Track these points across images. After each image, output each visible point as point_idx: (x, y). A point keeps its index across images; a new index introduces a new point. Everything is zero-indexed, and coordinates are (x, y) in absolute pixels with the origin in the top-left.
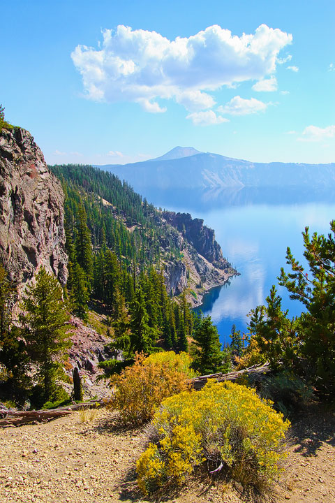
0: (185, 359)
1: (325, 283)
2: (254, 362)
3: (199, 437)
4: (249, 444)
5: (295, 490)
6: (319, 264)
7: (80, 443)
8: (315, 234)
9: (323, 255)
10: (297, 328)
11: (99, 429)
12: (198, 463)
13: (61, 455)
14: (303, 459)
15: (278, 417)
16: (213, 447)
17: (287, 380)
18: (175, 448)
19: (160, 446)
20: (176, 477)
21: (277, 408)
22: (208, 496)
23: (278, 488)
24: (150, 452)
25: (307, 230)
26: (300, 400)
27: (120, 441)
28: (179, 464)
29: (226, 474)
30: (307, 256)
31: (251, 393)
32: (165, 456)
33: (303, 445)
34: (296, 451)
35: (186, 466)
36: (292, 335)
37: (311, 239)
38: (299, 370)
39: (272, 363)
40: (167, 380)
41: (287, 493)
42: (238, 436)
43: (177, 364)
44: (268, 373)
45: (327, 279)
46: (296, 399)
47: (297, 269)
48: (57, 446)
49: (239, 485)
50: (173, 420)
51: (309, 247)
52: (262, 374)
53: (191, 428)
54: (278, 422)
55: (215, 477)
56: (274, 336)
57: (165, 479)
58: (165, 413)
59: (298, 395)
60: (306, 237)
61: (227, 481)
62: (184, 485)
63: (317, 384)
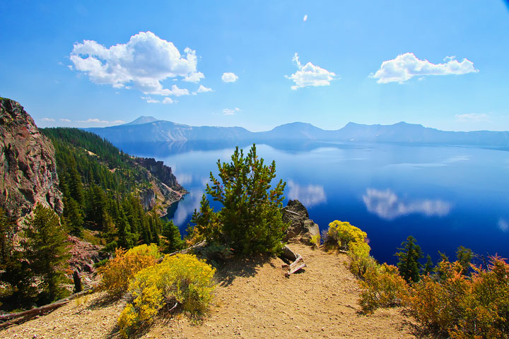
0: (153, 248)
1: (231, 189)
2: (198, 240)
3: (161, 291)
4: (192, 287)
5: (222, 306)
6: (227, 179)
7: (75, 320)
8: (224, 164)
9: (229, 175)
10: (219, 217)
11: (92, 307)
12: (160, 307)
13: (59, 332)
14: (226, 289)
15: (208, 267)
16: (170, 295)
17: (217, 246)
18: (145, 302)
19: (134, 304)
20: (147, 320)
21: (208, 262)
22: (169, 325)
23: (212, 308)
24: (127, 309)
25: (219, 161)
26: (224, 256)
27: (109, 310)
28: (147, 312)
29: (181, 308)
30: (220, 175)
31: (194, 258)
32: (138, 310)
33: (226, 281)
34: (222, 285)
35: (153, 311)
36: (217, 221)
37: (222, 166)
38: (222, 240)
39: (207, 239)
40: (141, 262)
41: (217, 309)
42: (185, 284)
43: (147, 251)
44: (206, 246)
45: (232, 187)
46: (221, 256)
47: (216, 183)
48: (55, 328)
49: (188, 313)
50: (143, 284)
51: (221, 170)
52: (202, 247)
53: (155, 287)
54: (208, 270)
55: (172, 313)
56: (207, 224)
57: (139, 323)
58: (136, 283)
59: (222, 254)
60: (219, 165)
61: (181, 312)
62: (153, 323)
63: (232, 246)
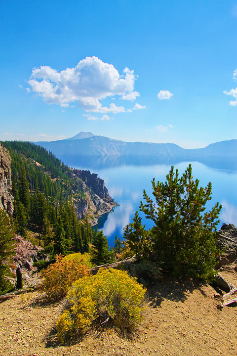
0: (87, 257)
1: (164, 209)
2: (127, 256)
3: (95, 303)
4: (124, 304)
5: (150, 328)
6: (161, 199)
7: (21, 315)
8: (158, 182)
9: (163, 194)
10: (150, 235)
11: (33, 305)
12: (94, 318)
13: (8, 324)
14: (154, 310)
15: (139, 286)
16: (103, 308)
17: (146, 265)
18: (80, 311)
19: (71, 311)
20: (81, 329)
21: (139, 282)
22: (100, 338)
23: (141, 328)
24: (65, 315)
25: (154, 179)
26: (153, 276)
27: (47, 311)
28: (82, 321)
29: (111, 324)
30: (154, 194)
31: (125, 274)
32: (74, 317)
33: (154, 301)
34: (151, 305)
35: (87, 321)
36: (148, 239)
37: (156, 185)
38: (152, 259)
39: (137, 256)
40: (76, 270)
41: (145, 331)
42: (117, 300)
43: (82, 261)
44: (135, 263)
45: (165, 206)
46: (150, 275)
47: (149, 202)
48: (4, 319)
49: (119, 329)
50: (80, 293)
51: (155, 189)
52: (132, 262)
53: (89, 298)
54: (140, 289)
55: (104, 327)
56: (138, 240)
57: (74, 331)
58: (74, 290)
59: (151, 273)
60: (153, 184)
61: (112, 328)
62: (86, 333)
63: (162, 266)
